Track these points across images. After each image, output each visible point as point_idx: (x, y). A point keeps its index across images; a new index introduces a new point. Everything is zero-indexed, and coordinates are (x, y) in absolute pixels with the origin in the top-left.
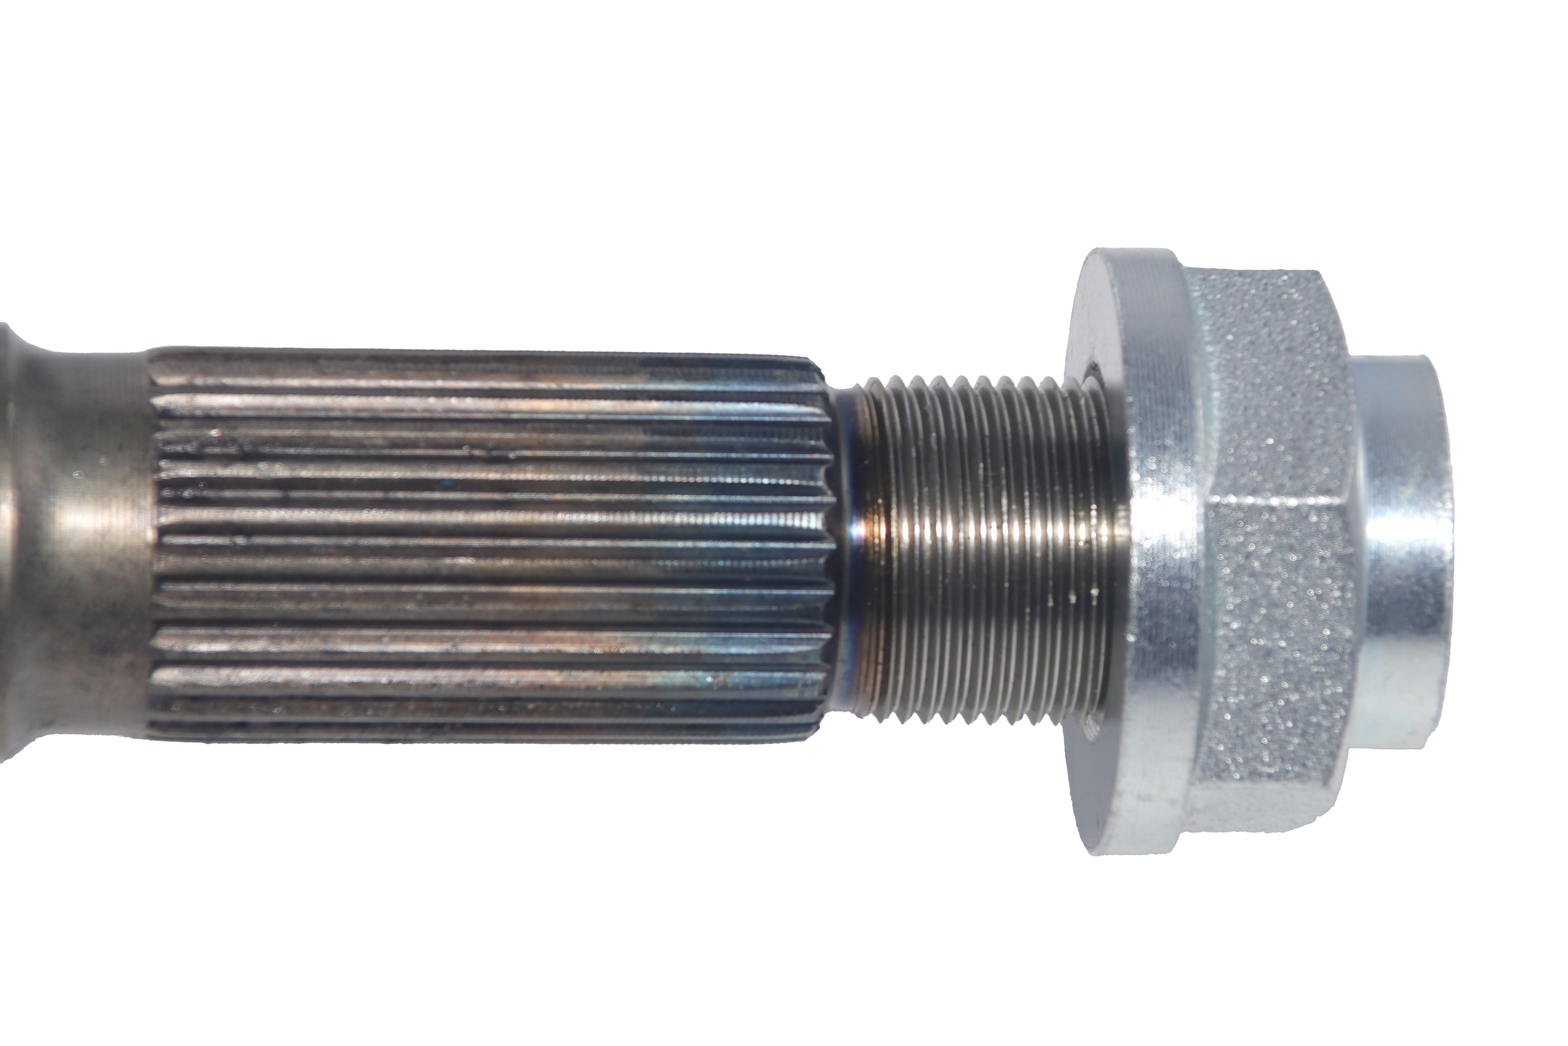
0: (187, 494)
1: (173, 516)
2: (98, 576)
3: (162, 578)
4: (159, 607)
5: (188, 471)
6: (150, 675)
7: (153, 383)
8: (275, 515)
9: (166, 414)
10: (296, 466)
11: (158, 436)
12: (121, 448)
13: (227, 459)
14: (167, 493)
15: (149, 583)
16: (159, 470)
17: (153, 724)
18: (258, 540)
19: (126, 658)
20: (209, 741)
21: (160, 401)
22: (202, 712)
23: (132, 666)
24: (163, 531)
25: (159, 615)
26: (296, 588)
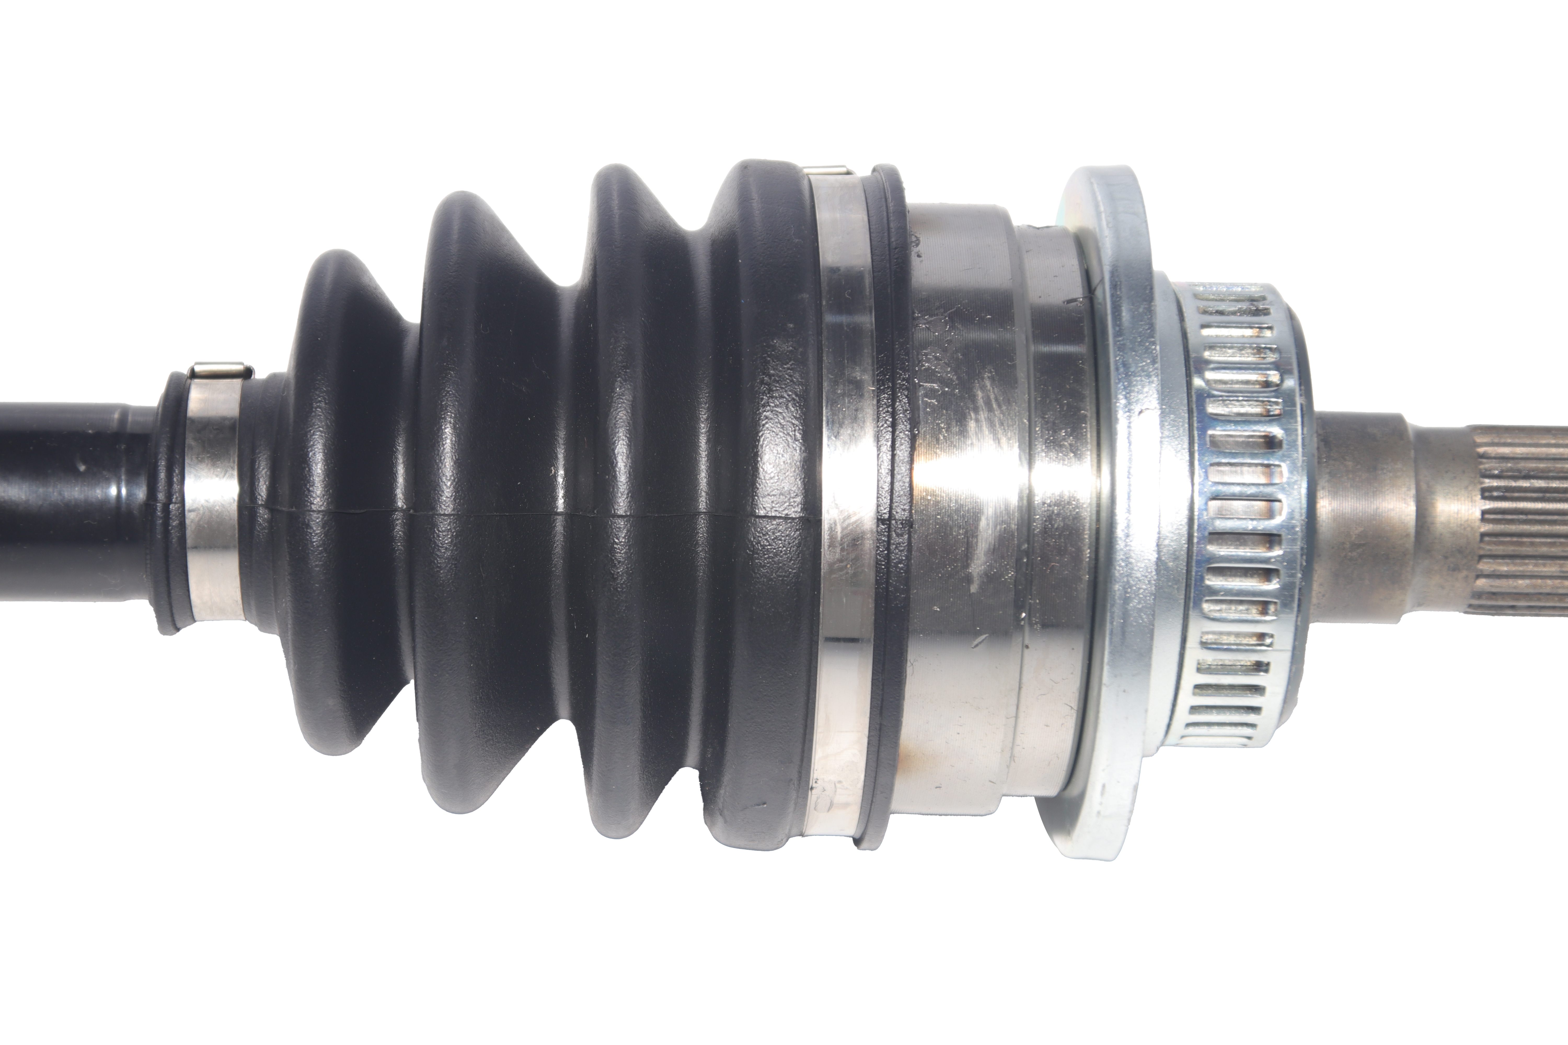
0: (1495, 494)
1: (1489, 505)
2: (1454, 534)
3: (1483, 535)
4: (1483, 549)
5: (1495, 483)
6: (1475, 582)
7: (1475, 442)
8: (1539, 506)
9: (1483, 456)
10: (1550, 481)
11: (1482, 467)
12: (1464, 472)
13: (1515, 478)
14: (1487, 494)
15: (1478, 538)
16: (1482, 483)
17: (1470, 606)
18: (1530, 517)
19: (1465, 573)
20: (1493, 615)
21: (1481, 450)
22: (1497, 600)
23: (1467, 577)
24: (1484, 513)
25: (1482, 552)
26: (1549, 540)
